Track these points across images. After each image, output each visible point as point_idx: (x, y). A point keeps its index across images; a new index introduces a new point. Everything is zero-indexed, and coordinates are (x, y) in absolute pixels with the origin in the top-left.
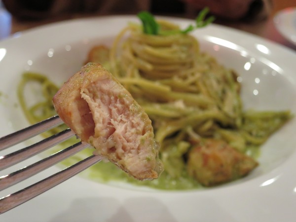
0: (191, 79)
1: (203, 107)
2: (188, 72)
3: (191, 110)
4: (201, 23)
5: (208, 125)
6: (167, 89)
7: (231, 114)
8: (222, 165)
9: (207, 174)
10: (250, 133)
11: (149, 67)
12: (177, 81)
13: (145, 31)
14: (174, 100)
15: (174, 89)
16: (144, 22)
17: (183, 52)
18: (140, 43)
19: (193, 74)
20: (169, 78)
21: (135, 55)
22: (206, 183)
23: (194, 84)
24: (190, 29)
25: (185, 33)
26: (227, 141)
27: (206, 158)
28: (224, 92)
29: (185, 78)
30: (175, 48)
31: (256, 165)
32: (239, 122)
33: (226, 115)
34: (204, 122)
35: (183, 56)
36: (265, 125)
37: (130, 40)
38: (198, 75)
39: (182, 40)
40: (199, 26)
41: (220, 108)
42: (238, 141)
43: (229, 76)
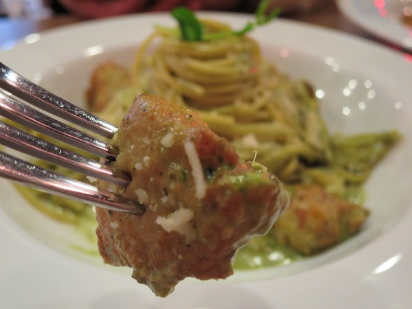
0: (259, 102)
1: (281, 141)
2: (254, 92)
3: (267, 146)
4: (262, 18)
5: (293, 165)
6: (229, 121)
7: (319, 145)
8: (326, 223)
9: (308, 239)
10: (346, 168)
11: (198, 90)
12: (241, 106)
13: (185, 37)
14: (241, 136)
15: (240, 118)
16: (182, 24)
17: (244, 63)
18: (179, 55)
19: (260, 94)
20: (230, 103)
21: (173, 73)
22: (307, 250)
23: (263, 108)
24: (249, 28)
25: (241, 35)
26: (321, 184)
27: (301, 216)
28: (301, 114)
29: (251, 101)
30: (231, 58)
31: (367, 213)
32: (329, 155)
33: (313, 148)
34: (287, 162)
35: (245, 69)
36: (363, 154)
37: (162, 53)
38: (267, 95)
39: (239, 46)
40: (260, 23)
41: (303, 139)
42: (334, 182)
43: (301, 89)
